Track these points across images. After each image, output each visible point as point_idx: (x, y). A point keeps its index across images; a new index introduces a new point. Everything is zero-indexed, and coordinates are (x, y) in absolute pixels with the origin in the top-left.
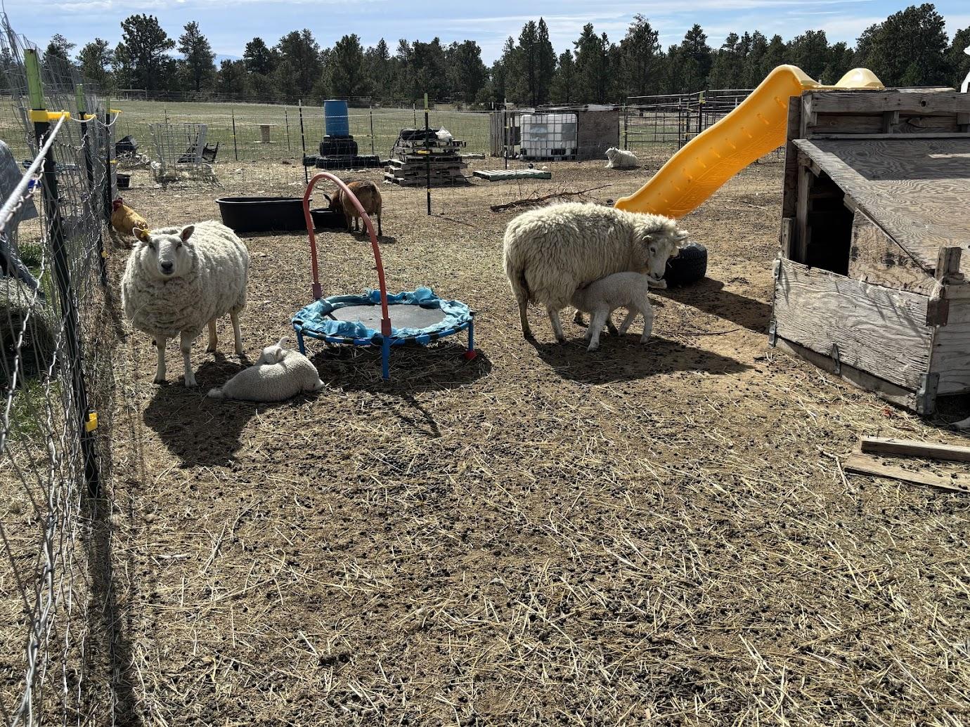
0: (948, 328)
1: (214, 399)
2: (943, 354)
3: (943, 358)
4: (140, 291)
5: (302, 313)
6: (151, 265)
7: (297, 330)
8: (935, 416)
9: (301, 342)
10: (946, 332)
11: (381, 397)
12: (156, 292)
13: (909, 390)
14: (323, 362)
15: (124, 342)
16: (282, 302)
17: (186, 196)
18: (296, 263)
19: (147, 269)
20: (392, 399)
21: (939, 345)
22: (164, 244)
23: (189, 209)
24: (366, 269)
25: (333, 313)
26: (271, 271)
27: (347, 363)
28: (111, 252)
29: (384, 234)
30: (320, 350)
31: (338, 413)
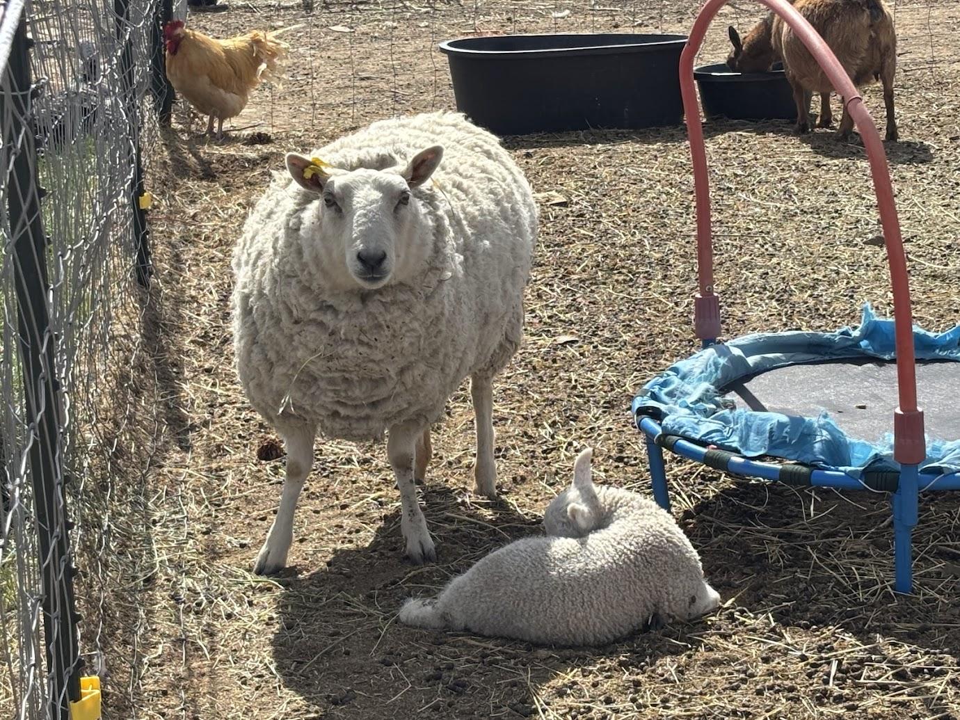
1: (414, 629)
4: (296, 322)
5: (664, 384)
6: (329, 252)
7: (649, 436)
9: (657, 466)
11: (890, 652)
12: (344, 326)
14: (720, 530)
15: (186, 448)
16: (607, 341)
17: (363, 28)
18: (649, 223)
19: (317, 260)
20: (922, 661)
22: (366, 198)
23: (370, 67)
24: (848, 243)
25: (752, 386)
26: (578, 246)
27: (788, 536)
28: (166, 186)
29: (904, 136)
30: (711, 491)
31: (760, 692)
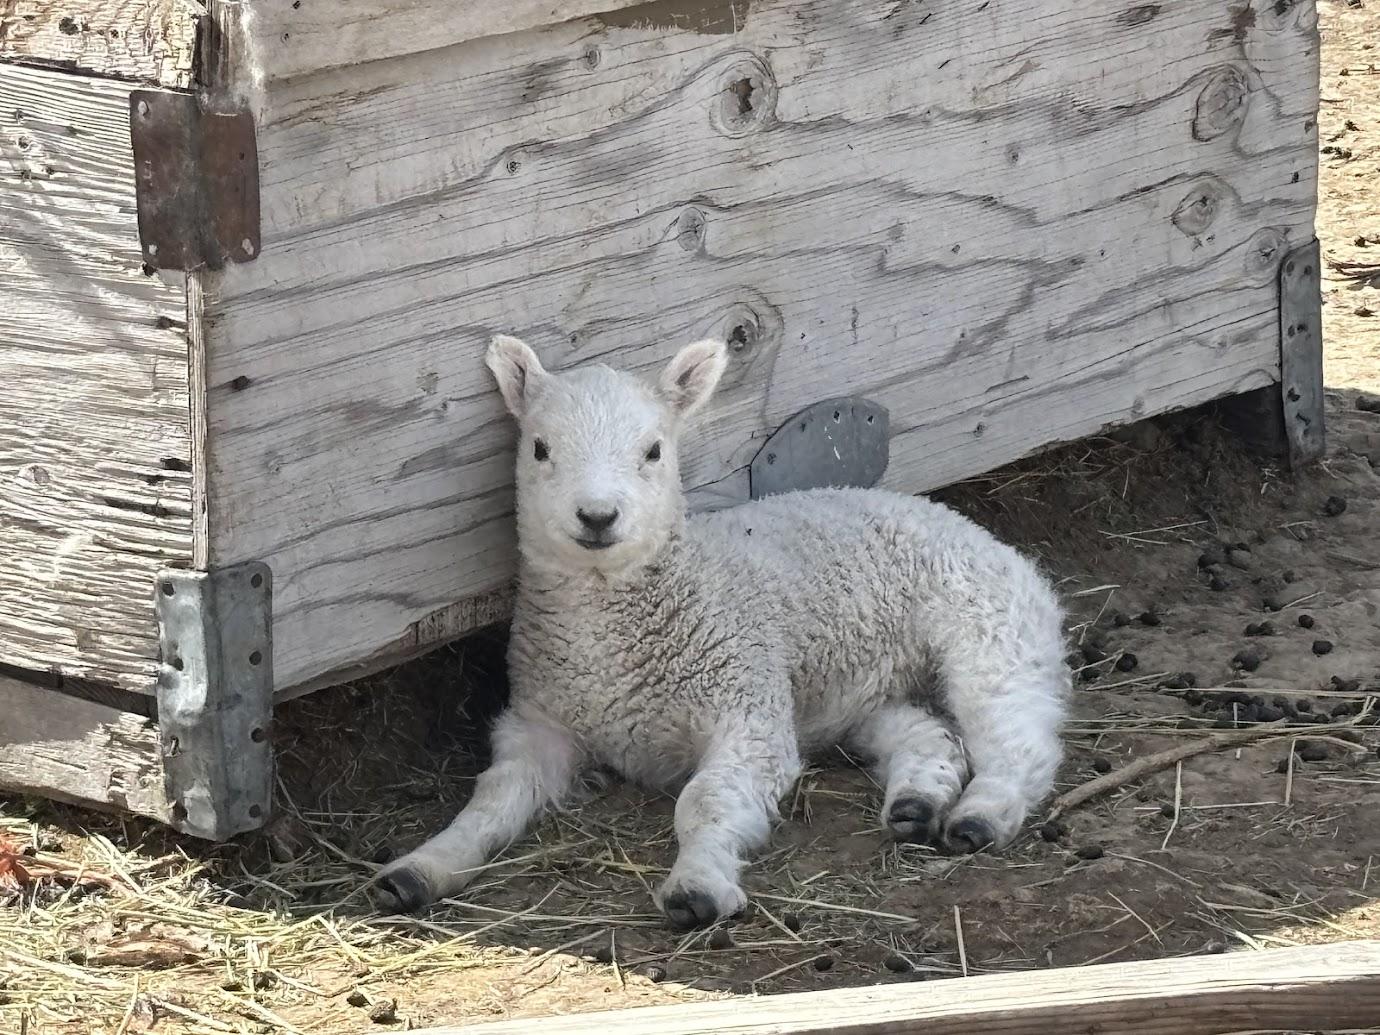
0: (273, 268)
2: (267, 439)
3: (271, 462)
8: (282, 837)
10: (268, 295)
13: (106, 694)
21: (240, 384)
